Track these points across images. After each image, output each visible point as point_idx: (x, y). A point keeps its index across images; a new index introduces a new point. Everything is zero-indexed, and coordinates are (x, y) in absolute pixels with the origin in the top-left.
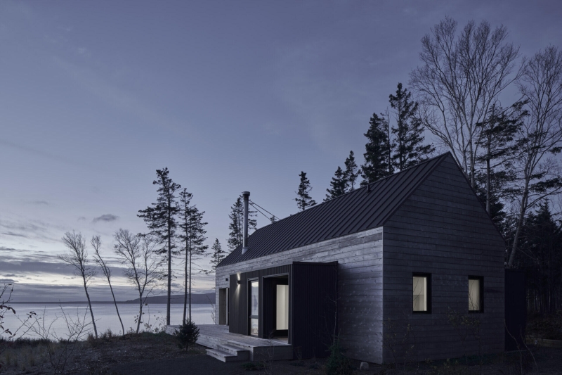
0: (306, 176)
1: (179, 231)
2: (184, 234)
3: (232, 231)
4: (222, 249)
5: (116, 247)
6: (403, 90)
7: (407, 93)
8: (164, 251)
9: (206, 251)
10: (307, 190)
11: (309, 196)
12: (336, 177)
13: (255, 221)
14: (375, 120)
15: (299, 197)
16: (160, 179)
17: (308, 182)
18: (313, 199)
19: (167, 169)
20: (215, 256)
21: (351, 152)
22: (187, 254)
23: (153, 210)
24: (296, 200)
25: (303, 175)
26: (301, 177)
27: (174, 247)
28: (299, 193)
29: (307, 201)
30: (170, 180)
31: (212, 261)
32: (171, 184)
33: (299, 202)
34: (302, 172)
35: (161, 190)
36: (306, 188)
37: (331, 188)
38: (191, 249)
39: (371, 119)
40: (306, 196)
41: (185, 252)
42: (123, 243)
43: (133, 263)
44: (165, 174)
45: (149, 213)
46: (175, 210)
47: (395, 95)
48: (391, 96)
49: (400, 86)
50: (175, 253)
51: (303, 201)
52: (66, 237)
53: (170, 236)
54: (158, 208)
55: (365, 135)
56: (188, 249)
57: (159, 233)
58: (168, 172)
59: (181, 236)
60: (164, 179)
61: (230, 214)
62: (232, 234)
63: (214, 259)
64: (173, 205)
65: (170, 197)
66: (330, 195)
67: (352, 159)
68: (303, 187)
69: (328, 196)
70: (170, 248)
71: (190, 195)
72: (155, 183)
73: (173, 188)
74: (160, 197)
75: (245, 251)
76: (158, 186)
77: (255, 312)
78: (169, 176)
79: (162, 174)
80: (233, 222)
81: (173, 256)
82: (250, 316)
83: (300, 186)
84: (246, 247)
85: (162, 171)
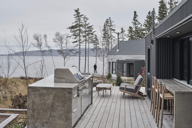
0: (136, 13)
4: (98, 39)
5: (54, 39)
8: (76, 42)
12: (148, 15)
13: (115, 29)
15: (133, 21)
16: (76, 13)
17: (137, 15)
18: (139, 22)
19: (78, 9)
21: (154, 8)
22: (86, 43)
23: (73, 26)
24: (132, 22)
25: (135, 12)
26: (134, 13)
28: (133, 20)
29: (137, 23)
30: (80, 13)
32: (80, 15)
33: (133, 23)
34: (135, 11)
36: (136, 17)
37: (146, 19)
40: (137, 21)
42: (58, 38)
43: (61, 46)
45: (72, 28)
46: (82, 25)
52: (34, 35)
55: (159, 2)
58: (79, 10)
62: (103, 34)
65: (80, 20)
67: (154, 11)
69: (145, 23)
71: (87, 18)
74: (76, 20)
75: (118, 50)
76: (75, 16)
77: (125, 70)
78: (79, 11)
79: (77, 11)
80: (104, 29)
81: (81, 44)
82: (123, 72)
83: (134, 17)
84: (118, 49)
85: (76, 10)
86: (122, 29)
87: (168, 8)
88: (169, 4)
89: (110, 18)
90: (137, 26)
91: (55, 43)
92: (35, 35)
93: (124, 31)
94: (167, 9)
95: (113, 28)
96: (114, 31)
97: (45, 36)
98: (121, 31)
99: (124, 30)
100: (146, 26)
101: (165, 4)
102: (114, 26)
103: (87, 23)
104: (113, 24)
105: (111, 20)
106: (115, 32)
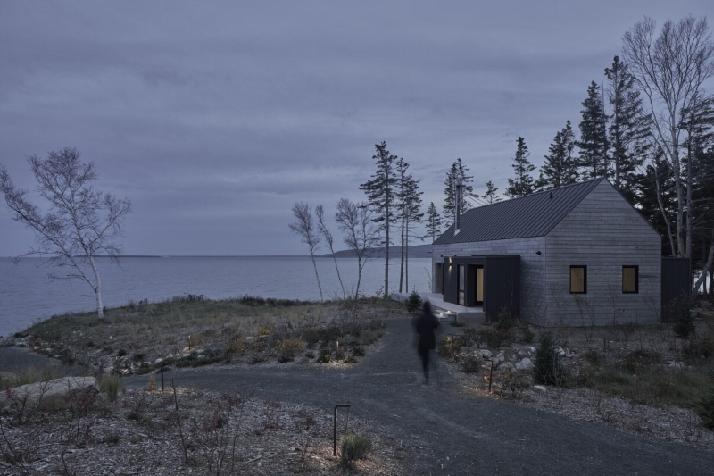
0: (524, 141)
1: (397, 201)
2: (401, 202)
3: (447, 197)
4: (438, 212)
5: (337, 215)
6: (619, 63)
7: (625, 64)
8: (382, 219)
9: (422, 218)
10: (525, 155)
11: (528, 160)
12: (555, 143)
14: (593, 89)
15: (516, 163)
16: (378, 153)
17: (526, 148)
18: (531, 164)
19: (384, 143)
20: (430, 220)
21: (568, 122)
22: (403, 222)
23: (372, 183)
24: (513, 166)
25: (521, 140)
26: (518, 143)
27: (391, 215)
28: (516, 159)
29: (525, 166)
30: (388, 152)
31: (427, 226)
32: (389, 156)
33: (516, 168)
34: (520, 138)
35: (379, 162)
36: (523, 153)
37: (549, 154)
38: (407, 216)
39: (590, 88)
40: (525, 162)
41: (401, 220)
42: (344, 211)
43: (352, 229)
44: (383, 147)
45: (369, 186)
46: (392, 181)
47: (611, 67)
48: (606, 70)
49: (616, 59)
50: (392, 221)
51: (521, 167)
52: (295, 207)
53: (387, 205)
54: (378, 180)
55: (583, 102)
56: (404, 216)
57: (377, 203)
58: (386, 145)
59: (398, 205)
60: (381, 151)
61: (445, 180)
62: (448, 200)
63: (429, 223)
64: (390, 176)
65: (387, 168)
66: (548, 161)
67: (569, 128)
68: (520, 153)
70: (388, 216)
71: (406, 165)
72: (374, 157)
73: (390, 159)
74: (379, 169)
75: (457, 232)
76: (377, 160)
77: (462, 287)
78: (386, 149)
79: (380, 148)
80: (448, 187)
81: (390, 224)
82: (458, 290)
83: (518, 152)
84: (458, 228)
85: (380, 145)
86: (489, 185)
87: (610, 115)
88: (612, 102)
89: (459, 160)
90: (524, 174)
91: (340, 224)
92: (297, 205)
93: (495, 190)
94: (607, 117)
95: (467, 185)
96: (471, 190)
97: (320, 209)
98: (487, 190)
99: (494, 188)
100: (549, 172)
101: (600, 102)
102: (471, 179)
103: (406, 175)
104: (467, 173)
105: (462, 165)
106: (473, 192)
